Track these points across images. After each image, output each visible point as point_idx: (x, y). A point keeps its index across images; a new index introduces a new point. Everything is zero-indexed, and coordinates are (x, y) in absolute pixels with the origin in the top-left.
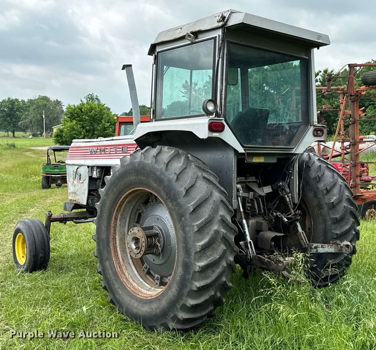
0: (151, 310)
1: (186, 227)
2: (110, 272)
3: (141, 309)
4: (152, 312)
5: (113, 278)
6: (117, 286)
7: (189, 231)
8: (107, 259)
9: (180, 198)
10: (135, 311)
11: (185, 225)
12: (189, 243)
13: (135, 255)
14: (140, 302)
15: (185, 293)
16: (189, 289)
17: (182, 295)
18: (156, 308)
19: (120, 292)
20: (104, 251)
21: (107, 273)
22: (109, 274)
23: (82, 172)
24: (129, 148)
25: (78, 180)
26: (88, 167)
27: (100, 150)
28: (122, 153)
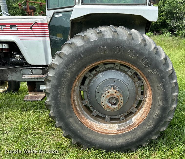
1: (166, 85)
2: (75, 125)
3: (117, 142)
4: (129, 141)
5: (80, 128)
6: (85, 133)
7: (168, 87)
8: (70, 117)
9: (160, 66)
10: (111, 144)
11: (165, 83)
12: (168, 95)
13: (111, 110)
14: (113, 138)
15: (161, 125)
16: (164, 122)
17: (158, 127)
18: (131, 138)
19: (90, 136)
20: (65, 111)
21: (71, 127)
22: (75, 127)
24: (18, 27)
28: (11, 30)
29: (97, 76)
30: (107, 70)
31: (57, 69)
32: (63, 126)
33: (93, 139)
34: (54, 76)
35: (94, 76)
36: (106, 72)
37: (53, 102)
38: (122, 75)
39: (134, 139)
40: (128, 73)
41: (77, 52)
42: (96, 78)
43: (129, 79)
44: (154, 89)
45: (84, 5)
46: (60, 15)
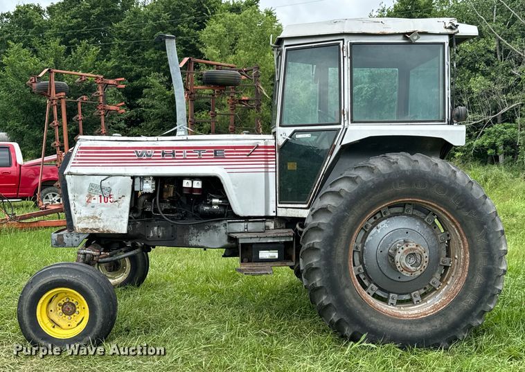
0: (434, 328)
1: (489, 234)
2: (353, 300)
3: (418, 330)
4: (436, 329)
5: (359, 306)
6: (367, 315)
7: (493, 237)
8: (346, 287)
9: (479, 206)
10: (409, 334)
11: (488, 232)
12: (493, 250)
13: (410, 273)
14: (412, 324)
15: (486, 300)
16: (490, 295)
17: (481, 303)
18: (441, 324)
19: (375, 320)
20: (340, 278)
21: (347, 304)
22: (352, 304)
23: (114, 186)
24: (226, 152)
25: (103, 198)
26: (133, 178)
27: (163, 154)
28: (215, 158)
29: (378, 226)
30: (394, 216)
31: (334, 212)
32: (334, 304)
33: (380, 326)
34: (329, 223)
35: (374, 227)
36: (393, 218)
37: (323, 262)
38: (418, 223)
39: (445, 326)
40: (426, 220)
41: (365, 189)
42: (377, 228)
43: (428, 229)
44: (472, 241)
45: (355, 122)
46: (308, 135)
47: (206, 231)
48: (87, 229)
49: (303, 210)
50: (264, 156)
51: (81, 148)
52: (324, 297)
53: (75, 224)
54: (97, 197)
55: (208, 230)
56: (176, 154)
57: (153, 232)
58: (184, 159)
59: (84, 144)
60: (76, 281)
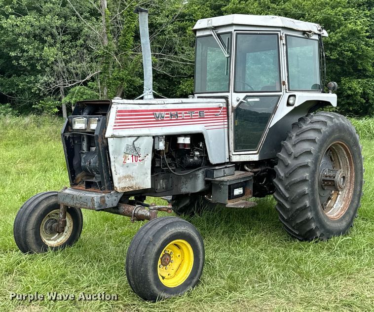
21: (320, 215)
23: (142, 145)
24: (206, 112)
25: (134, 157)
26: (154, 137)
27: (171, 115)
28: (199, 118)
31: (314, 153)
32: (314, 217)
34: (312, 162)
37: (310, 189)
44: (356, 165)
45: (290, 91)
46: (257, 100)
47: (191, 179)
48: (125, 188)
49: (253, 155)
50: (222, 116)
51: (119, 111)
52: (309, 214)
53: (116, 184)
54: (130, 156)
55: (192, 178)
56: (179, 115)
57: (160, 185)
58: (183, 119)
59: (121, 107)
60: (187, 231)
